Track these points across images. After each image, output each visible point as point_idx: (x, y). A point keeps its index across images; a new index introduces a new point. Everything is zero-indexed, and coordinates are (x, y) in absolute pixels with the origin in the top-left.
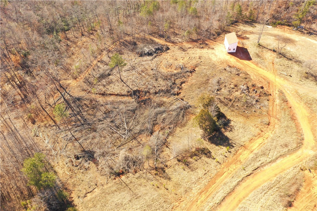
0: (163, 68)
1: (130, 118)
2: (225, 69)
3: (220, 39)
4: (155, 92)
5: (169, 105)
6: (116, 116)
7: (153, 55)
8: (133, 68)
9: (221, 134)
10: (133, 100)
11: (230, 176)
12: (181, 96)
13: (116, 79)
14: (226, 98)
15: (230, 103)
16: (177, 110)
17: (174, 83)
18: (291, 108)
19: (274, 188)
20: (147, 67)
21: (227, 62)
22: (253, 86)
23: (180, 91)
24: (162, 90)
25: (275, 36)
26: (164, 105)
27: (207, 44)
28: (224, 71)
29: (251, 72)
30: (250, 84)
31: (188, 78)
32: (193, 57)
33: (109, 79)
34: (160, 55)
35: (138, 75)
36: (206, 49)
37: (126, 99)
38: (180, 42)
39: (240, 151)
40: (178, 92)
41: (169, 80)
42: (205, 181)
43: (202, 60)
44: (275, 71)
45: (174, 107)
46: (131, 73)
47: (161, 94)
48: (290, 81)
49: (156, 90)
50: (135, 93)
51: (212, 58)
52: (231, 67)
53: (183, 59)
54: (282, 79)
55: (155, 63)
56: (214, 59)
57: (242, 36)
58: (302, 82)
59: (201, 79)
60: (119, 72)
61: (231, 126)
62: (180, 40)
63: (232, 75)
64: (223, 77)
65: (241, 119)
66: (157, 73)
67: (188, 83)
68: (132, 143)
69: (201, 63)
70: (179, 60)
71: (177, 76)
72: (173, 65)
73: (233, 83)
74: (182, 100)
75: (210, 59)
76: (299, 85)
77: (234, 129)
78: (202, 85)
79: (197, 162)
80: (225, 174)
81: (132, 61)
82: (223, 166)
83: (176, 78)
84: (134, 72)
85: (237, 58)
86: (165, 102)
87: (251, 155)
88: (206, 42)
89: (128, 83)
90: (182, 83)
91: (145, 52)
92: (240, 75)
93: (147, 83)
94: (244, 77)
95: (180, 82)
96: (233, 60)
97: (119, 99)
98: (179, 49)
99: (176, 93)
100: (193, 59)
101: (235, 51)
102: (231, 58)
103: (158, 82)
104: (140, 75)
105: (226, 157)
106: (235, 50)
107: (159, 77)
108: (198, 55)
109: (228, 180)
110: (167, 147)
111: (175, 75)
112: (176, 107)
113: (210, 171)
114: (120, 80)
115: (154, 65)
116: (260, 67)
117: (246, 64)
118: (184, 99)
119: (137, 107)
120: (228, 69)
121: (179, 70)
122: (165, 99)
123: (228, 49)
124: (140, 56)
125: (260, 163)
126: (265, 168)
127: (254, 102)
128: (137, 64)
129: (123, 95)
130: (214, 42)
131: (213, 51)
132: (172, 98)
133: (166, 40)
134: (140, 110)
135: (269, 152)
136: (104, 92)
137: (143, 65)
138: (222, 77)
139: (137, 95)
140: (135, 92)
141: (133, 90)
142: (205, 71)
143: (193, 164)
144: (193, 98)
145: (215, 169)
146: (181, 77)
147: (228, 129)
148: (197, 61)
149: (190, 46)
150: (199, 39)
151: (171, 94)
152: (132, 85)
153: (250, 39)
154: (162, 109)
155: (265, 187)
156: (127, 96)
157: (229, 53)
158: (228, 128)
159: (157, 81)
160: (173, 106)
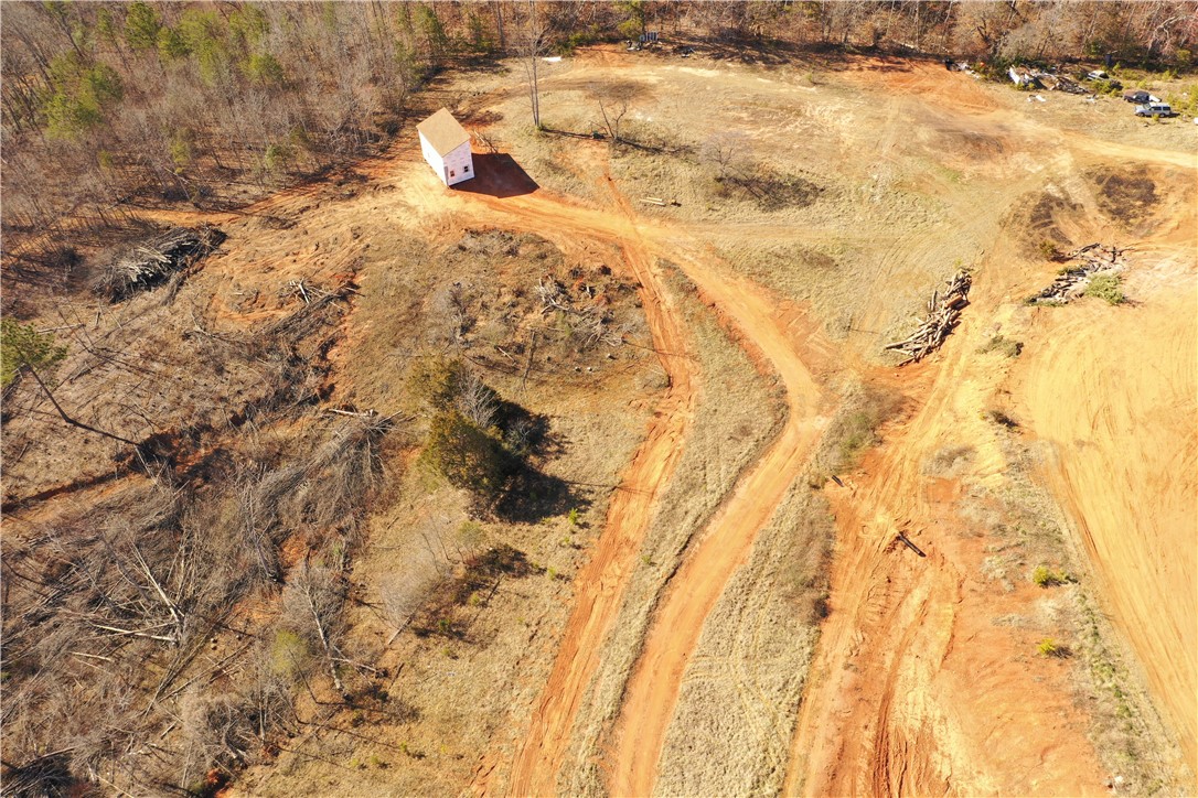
0: (230, 317)
1: (169, 559)
2: (462, 248)
3: (405, 146)
4: (232, 420)
5: (308, 448)
6: (103, 572)
7: (166, 280)
8: (103, 356)
9: (534, 475)
10: (154, 481)
11: (614, 606)
12: (340, 394)
13: (42, 425)
14: (502, 348)
15: (524, 360)
16: (346, 454)
17: (296, 360)
18: (714, 305)
19: (759, 581)
20: (160, 333)
21: (458, 220)
22: (576, 273)
23: (330, 381)
24: (259, 400)
25: (582, 85)
26: (286, 456)
27: (363, 179)
28: (460, 255)
29: (553, 231)
30: (563, 272)
31: (341, 323)
32: (331, 240)
33: (12, 437)
34: (195, 272)
35: (135, 380)
36: (369, 198)
37: (120, 489)
38: (257, 199)
39: (615, 508)
40: (325, 388)
41: (269, 356)
42: (541, 660)
43: (367, 241)
44: (624, 204)
45: (329, 446)
46: (101, 381)
47: (260, 416)
48: (680, 221)
49: (232, 412)
50: (153, 452)
51: (401, 222)
52: (478, 234)
53: (294, 258)
54: (656, 221)
55: (190, 308)
56: (410, 223)
57: (478, 115)
58: (716, 214)
59: (391, 311)
60: (44, 393)
61: (555, 435)
62: (255, 191)
63: (494, 261)
64: (466, 276)
65: (579, 401)
66: (210, 344)
67: (350, 341)
68: (215, 648)
69: (369, 253)
70: (282, 266)
71: (295, 330)
72: (265, 292)
73: (505, 286)
74: (352, 410)
75: (396, 228)
76: (711, 226)
77: (568, 443)
78: (401, 332)
79: (488, 610)
80: (596, 607)
81: (87, 330)
82: (579, 584)
83: (293, 337)
84: (112, 373)
85: (488, 197)
86: (288, 442)
87: (656, 507)
88: (359, 171)
89: (105, 424)
90: (325, 349)
91: (127, 277)
92: (521, 252)
93: (186, 397)
94: (533, 255)
95: (316, 346)
96: (477, 208)
97: (90, 499)
98: (264, 227)
99: (316, 391)
100: (331, 246)
101: (471, 174)
102: (466, 202)
103: (229, 376)
104: (145, 375)
105: (578, 547)
106: (471, 168)
107: (226, 354)
108: (344, 228)
109: (612, 622)
110: (360, 603)
111: (286, 328)
112: (335, 444)
113: (546, 619)
114: (64, 423)
115: (189, 316)
116: (575, 204)
117: (526, 209)
118: (356, 402)
119: (179, 504)
120: (470, 243)
121: (297, 305)
122: (282, 432)
123: (447, 175)
124: (114, 302)
125: (690, 519)
126: (711, 529)
127: (599, 328)
128: (113, 336)
129: (102, 480)
130: (388, 163)
131: (396, 197)
132: (309, 416)
133: (196, 205)
134: (199, 511)
135: (702, 473)
136: (10, 497)
137: (138, 330)
138: (460, 279)
139: (160, 458)
140: (149, 449)
141: (139, 442)
142: (393, 276)
143: (477, 622)
144: (386, 388)
145: (559, 603)
146: (312, 326)
147: (549, 449)
148: (352, 251)
149: (302, 201)
150: (327, 169)
151: (300, 403)
152: (126, 423)
153: (506, 117)
154: (285, 470)
155: (734, 590)
156: (122, 474)
157: (452, 187)
158: (549, 445)
159: (225, 374)
160: (324, 446)
